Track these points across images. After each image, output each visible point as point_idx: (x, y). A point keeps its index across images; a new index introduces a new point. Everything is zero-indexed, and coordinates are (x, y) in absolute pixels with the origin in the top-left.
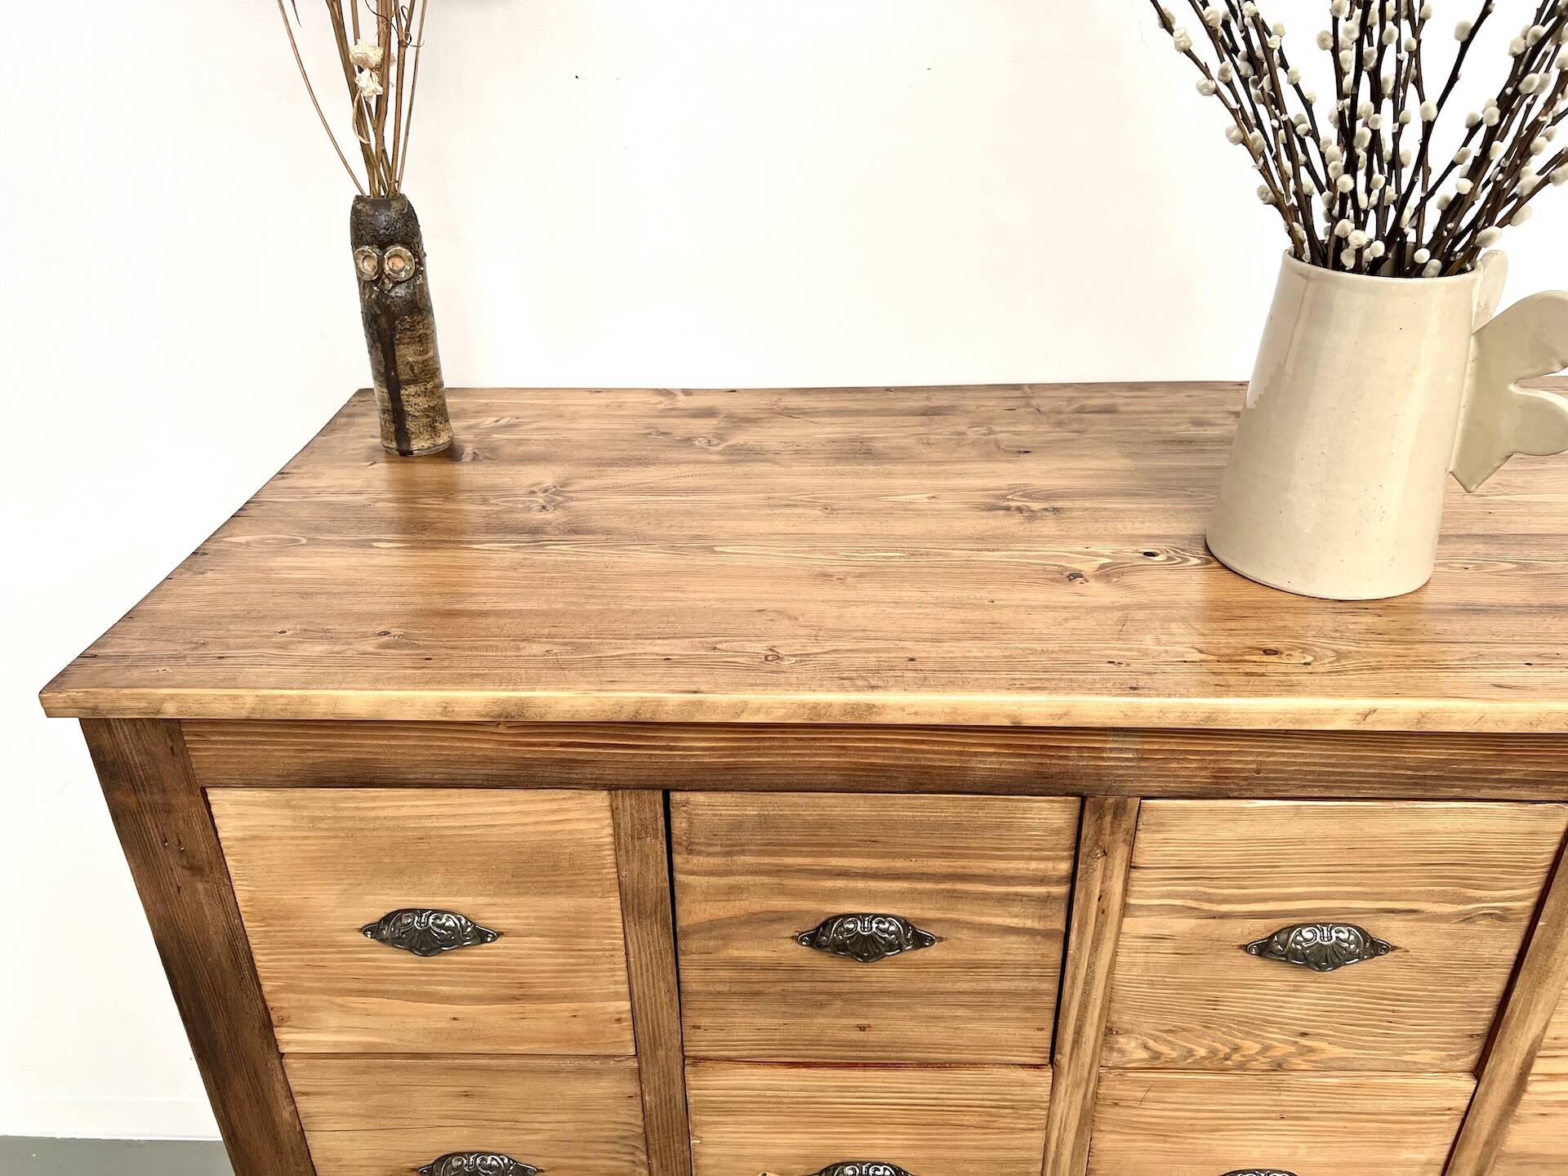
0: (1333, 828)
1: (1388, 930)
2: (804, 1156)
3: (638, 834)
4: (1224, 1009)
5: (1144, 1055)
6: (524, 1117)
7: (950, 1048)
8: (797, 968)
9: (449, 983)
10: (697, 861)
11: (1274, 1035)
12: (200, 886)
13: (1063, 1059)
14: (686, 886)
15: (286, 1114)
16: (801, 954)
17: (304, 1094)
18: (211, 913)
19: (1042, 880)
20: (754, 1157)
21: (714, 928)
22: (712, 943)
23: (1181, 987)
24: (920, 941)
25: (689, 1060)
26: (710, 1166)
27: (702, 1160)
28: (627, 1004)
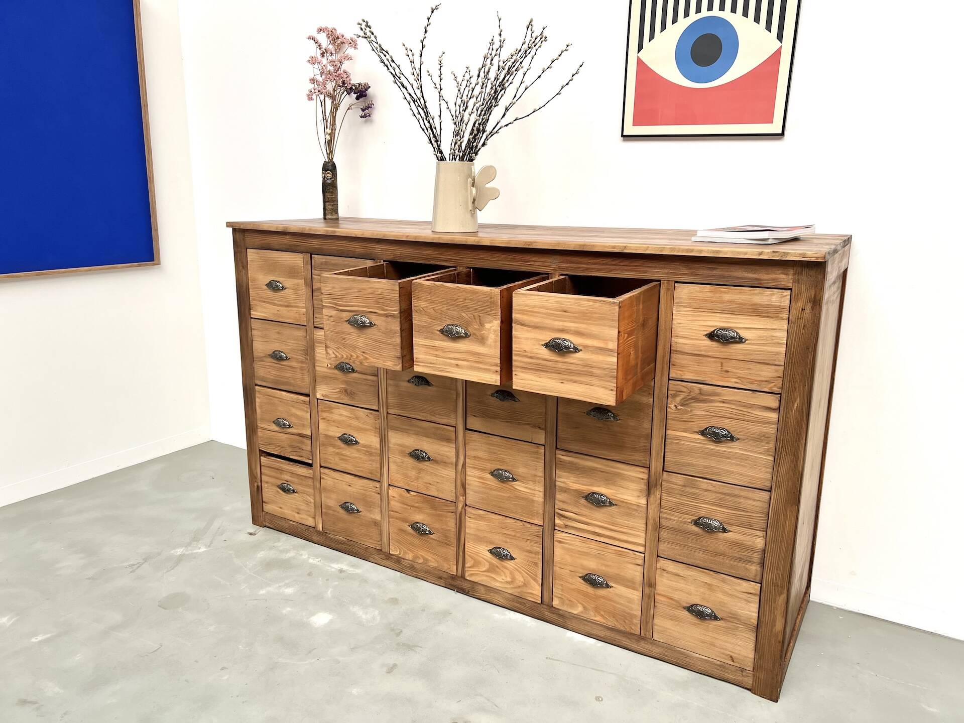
3: (307, 262)
6: (288, 341)
9: (278, 301)
10: (316, 272)
12: (243, 271)
14: (314, 278)
15: (250, 335)
17: (253, 329)
18: (245, 278)
22: (318, 294)
25: (315, 327)
26: (318, 360)
27: (317, 358)
28: (305, 310)
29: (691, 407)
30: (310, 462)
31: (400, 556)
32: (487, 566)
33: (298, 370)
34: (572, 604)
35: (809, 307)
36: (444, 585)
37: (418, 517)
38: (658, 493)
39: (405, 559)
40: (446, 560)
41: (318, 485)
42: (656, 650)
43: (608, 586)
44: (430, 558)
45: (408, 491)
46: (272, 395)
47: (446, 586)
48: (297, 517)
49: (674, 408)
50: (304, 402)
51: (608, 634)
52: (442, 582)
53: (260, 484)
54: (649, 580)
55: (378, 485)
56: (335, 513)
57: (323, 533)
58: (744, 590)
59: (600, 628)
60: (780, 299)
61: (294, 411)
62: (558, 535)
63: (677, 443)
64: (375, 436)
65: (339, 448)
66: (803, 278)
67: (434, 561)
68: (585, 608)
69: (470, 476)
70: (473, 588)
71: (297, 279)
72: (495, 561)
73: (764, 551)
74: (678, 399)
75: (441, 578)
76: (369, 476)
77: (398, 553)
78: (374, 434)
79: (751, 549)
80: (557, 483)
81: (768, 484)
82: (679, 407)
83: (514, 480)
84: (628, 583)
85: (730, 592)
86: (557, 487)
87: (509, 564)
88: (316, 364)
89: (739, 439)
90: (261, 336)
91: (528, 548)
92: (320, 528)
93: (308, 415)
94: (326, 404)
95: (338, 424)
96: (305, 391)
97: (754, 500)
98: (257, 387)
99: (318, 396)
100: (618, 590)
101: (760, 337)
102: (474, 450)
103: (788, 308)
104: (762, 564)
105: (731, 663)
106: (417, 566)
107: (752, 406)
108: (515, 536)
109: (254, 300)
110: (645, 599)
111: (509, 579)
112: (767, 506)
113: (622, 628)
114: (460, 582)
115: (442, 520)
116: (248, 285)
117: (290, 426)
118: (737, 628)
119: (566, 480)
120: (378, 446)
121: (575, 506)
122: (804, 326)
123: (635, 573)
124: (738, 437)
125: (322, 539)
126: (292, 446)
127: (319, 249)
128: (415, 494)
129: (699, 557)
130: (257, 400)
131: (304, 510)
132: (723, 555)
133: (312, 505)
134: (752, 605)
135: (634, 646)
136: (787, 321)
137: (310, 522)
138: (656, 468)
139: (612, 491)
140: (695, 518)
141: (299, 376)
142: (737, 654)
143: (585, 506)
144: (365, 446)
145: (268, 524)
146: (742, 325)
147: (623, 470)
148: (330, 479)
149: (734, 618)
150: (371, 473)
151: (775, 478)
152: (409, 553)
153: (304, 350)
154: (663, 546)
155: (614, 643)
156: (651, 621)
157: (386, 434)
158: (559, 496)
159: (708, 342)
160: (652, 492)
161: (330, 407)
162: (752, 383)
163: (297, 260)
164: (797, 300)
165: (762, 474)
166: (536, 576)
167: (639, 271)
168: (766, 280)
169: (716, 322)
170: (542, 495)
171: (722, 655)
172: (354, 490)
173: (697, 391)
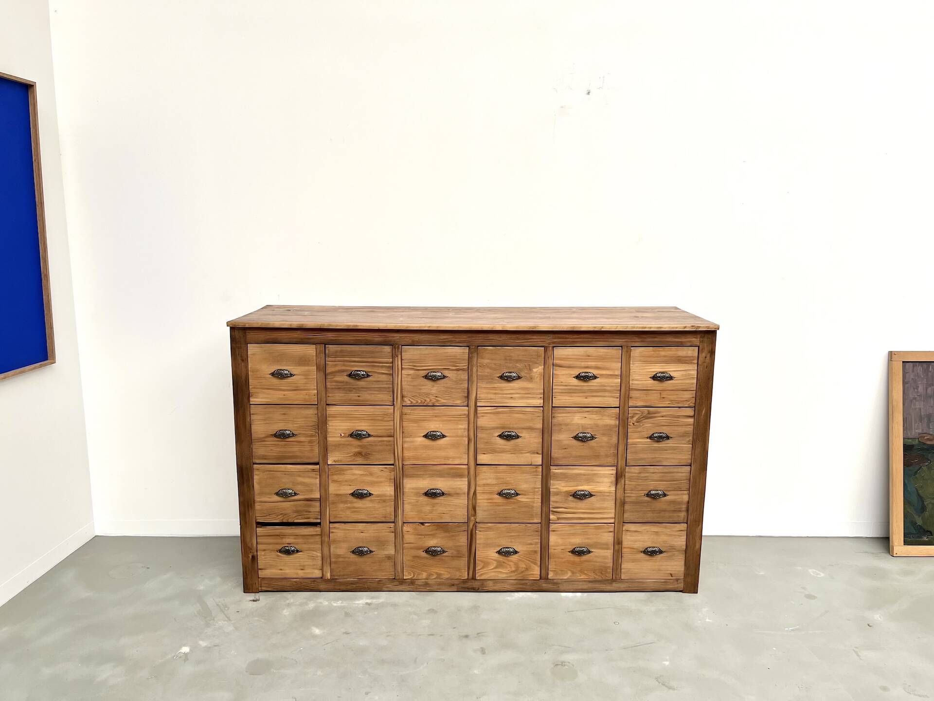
0: (432, 352)
1: (446, 373)
2: (349, 429)
3: (320, 353)
4: (422, 391)
5: (410, 402)
6: (295, 420)
7: (375, 401)
8: (347, 382)
9: (284, 387)
10: (330, 359)
11: (432, 397)
12: (242, 364)
13: (395, 403)
14: (328, 364)
15: (249, 420)
16: (347, 379)
17: (253, 414)
18: (244, 369)
19: (387, 363)
20: (339, 429)
21: (334, 373)
22: (332, 376)
23: (414, 386)
24: (368, 376)
25: (327, 405)
26: (330, 432)
27: (329, 430)
28: (316, 391)
29: (643, 423)
30: (319, 521)
31: (413, 578)
32: (495, 564)
33: (306, 444)
34: (563, 572)
35: (709, 355)
36: (456, 590)
37: (432, 542)
38: (623, 481)
39: (419, 580)
40: (459, 569)
41: (326, 539)
42: (622, 586)
43: (589, 552)
44: (442, 572)
45: (422, 524)
46: (275, 470)
47: (459, 590)
48: (301, 574)
49: (632, 425)
50: (314, 470)
51: (590, 585)
52: (455, 588)
53: (256, 553)
54: (618, 539)
55: (392, 525)
56: (347, 559)
57: (332, 580)
58: (678, 530)
59: (584, 583)
60: (692, 352)
61: (300, 479)
62: (552, 527)
63: (634, 447)
64: (389, 486)
65: (351, 502)
66: (705, 339)
67: (447, 573)
68: (573, 573)
69: (480, 500)
70: (483, 584)
71: (309, 366)
72: (501, 558)
73: (688, 502)
74: (635, 419)
75: (453, 585)
76: (384, 520)
77: (412, 576)
78: (388, 484)
79: (680, 503)
80: (551, 490)
81: (689, 461)
82: (636, 424)
83: (517, 494)
84: (604, 546)
85: (669, 533)
86: (551, 493)
87: (514, 558)
88: (328, 436)
89: (672, 438)
90: (262, 420)
91: (529, 542)
92: (328, 576)
93: (318, 481)
94: (338, 468)
95: (349, 482)
96: (316, 460)
97: (682, 473)
98: (255, 466)
99: (329, 463)
100: (596, 552)
101: (682, 375)
102: (483, 479)
103: (697, 357)
104: (687, 511)
105: (671, 578)
106: (430, 582)
107: (679, 417)
108: (519, 536)
109: (254, 388)
110: (615, 553)
111: (513, 569)
112: (689, 474)
113: (600, 578)
114: (471, 583)
115: (455, 539)
116: (247, 375)
117: (296, 494)
118: (674, 555)
119: (557, 486)
120: (393, 493)
121: (565, 503)
122: (707, 367)
123: (608, 538)
124: (671, 436)
125: (330, 586)
126: (297, 512)
127: (336, 340)
128: (429, 524)
129: (649, 516)
130: (256, 477)
131: (308, 565)
132: (664, 511)
133: (320, 558)
134: (682, 537)
135: (609, 588)
136: (696, 365)
137: (317, 574)
138: (621, 466)
139: (592, 487)
140: (646, 492)
141: (308, 448)
142: (675, 571)
143: (573, 501)
144: (378, 496)
145: (264, 589)
146: (671, 369)
147: (599, 471)
148: (338, 532)
149: (672, 548)
150: (385, 517)
151: (693, 457)
152: (422, 574)
153: (314, 425)
154: (626, 515)
155: (595, 590)
156: (620, 566)
157: (402, 482)
158: (552, 499)
159: (652, 381)
160: (619, 481)
161: (343, 470)
162: (678, 403)
163: (310, 350)
164: (702, 352)
165: (686, 457)
166: (536, 560)
167: (608, 342)
168: (684, 342)
169: (657, 369)
170: (540, 501)
171: (667, 575)
172: (367, 535)
173: (646, 412)
